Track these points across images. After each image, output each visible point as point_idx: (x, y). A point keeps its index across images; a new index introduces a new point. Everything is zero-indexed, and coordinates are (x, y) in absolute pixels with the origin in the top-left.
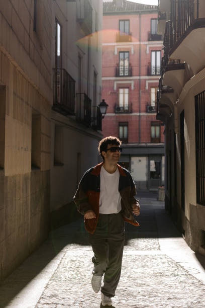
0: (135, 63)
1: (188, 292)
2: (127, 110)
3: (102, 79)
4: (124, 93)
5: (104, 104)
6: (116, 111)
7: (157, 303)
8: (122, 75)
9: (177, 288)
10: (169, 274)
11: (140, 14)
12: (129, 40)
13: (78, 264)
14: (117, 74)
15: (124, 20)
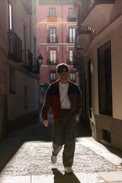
0: (59, 35)
1: (95, 162)
2: (55, 63)
3: (39, 44)
4: (53, 53)
5: (40, 57)
6: (49, 64)
7: (77, 169)
8: (52, 42)
9: (88, 161)
10: (83, 154)
11: (62, 5)
12: (56, 20)
13: (26, 150)
14: (49, 41)
15: (53, 8)
